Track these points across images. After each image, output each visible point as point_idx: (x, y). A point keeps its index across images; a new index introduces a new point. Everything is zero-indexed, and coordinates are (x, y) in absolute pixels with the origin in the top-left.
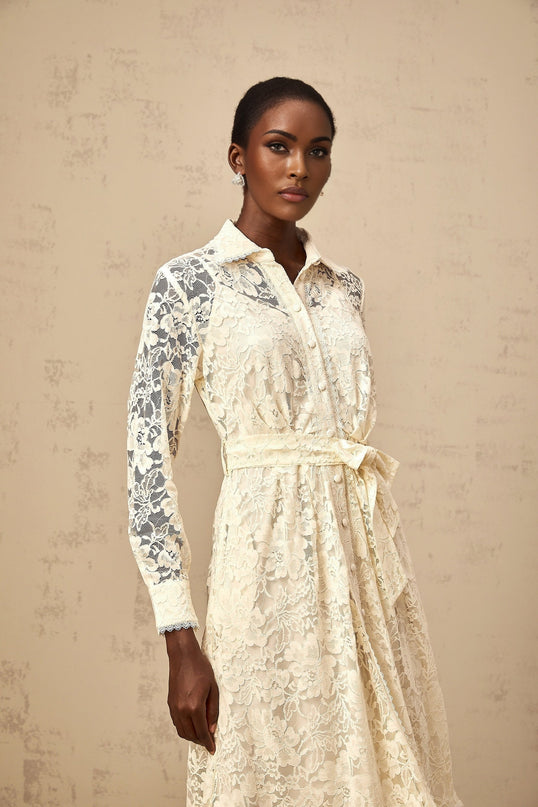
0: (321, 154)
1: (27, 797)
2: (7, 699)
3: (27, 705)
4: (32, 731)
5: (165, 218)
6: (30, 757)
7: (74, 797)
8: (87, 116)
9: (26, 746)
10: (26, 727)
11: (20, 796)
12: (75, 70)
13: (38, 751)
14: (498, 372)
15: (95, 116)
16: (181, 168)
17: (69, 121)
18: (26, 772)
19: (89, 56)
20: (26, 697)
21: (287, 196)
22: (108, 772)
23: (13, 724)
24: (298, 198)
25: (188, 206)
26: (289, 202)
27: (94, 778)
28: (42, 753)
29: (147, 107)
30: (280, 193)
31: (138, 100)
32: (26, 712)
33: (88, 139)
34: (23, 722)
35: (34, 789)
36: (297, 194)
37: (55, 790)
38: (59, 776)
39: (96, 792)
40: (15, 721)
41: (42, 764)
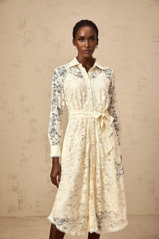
0: (93, 40)
1: (19, 208)
2: (13, 183)
3: (18, 185)
4: (20, 191)
5: (50, 58)
6: (20, 198)
7: (31, 208)
8: (29, 32)
9: (18, 195)
10: (18, 190)
11: (18, 208)
12: (26, 20)
13: (22, 197)
14: (138, 95)
15: (31, 32)
16: (54, 45)
17: (24, 33)
18: (19, 202)
19: (29, 16)
20: (18, 183)
21: (85, 52)
22: (40, 202)
23: (15, 190)
24: (88, 52)
25: (56, 54)
26: (86, 53)
27: (36, 203)
28: (23, 197)
29: (44, 29)
30: (83, 51)
31: (42, 27)
32: (18, 186)
33: (30, 38)
34: (17, 189)
35: (21, 206)
36: (87, 51)
37: (26, 206)
38: (27, 203)
39: (37, 207)
40: (16, 189)
41: (23, 200)
